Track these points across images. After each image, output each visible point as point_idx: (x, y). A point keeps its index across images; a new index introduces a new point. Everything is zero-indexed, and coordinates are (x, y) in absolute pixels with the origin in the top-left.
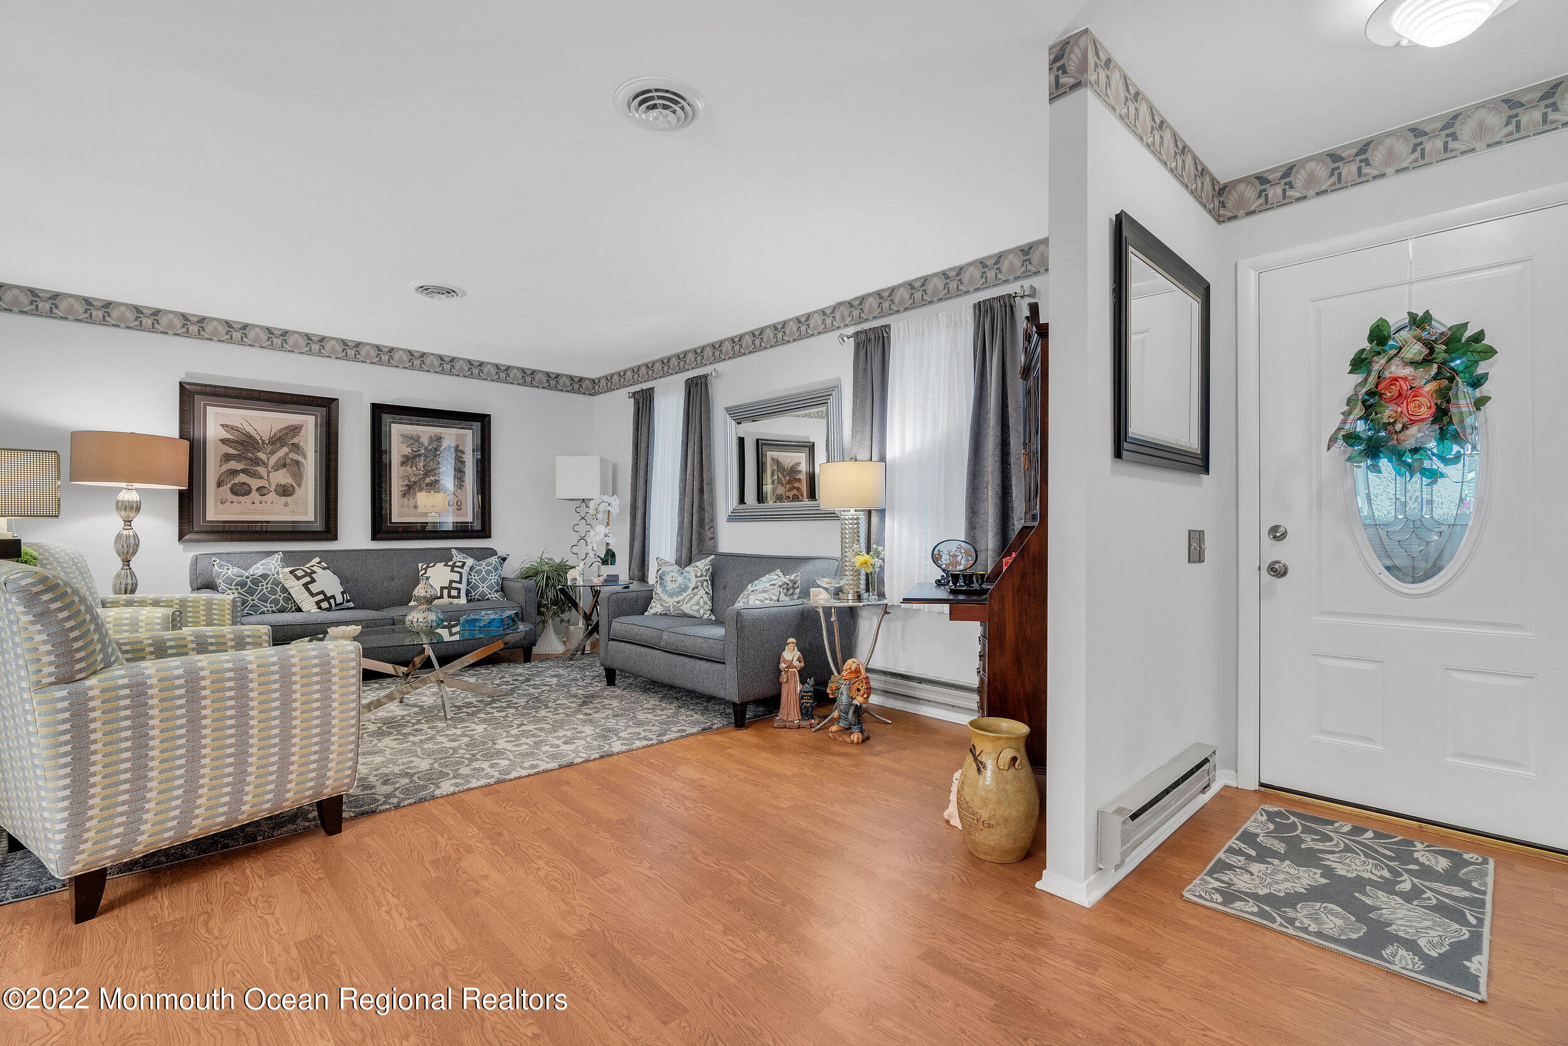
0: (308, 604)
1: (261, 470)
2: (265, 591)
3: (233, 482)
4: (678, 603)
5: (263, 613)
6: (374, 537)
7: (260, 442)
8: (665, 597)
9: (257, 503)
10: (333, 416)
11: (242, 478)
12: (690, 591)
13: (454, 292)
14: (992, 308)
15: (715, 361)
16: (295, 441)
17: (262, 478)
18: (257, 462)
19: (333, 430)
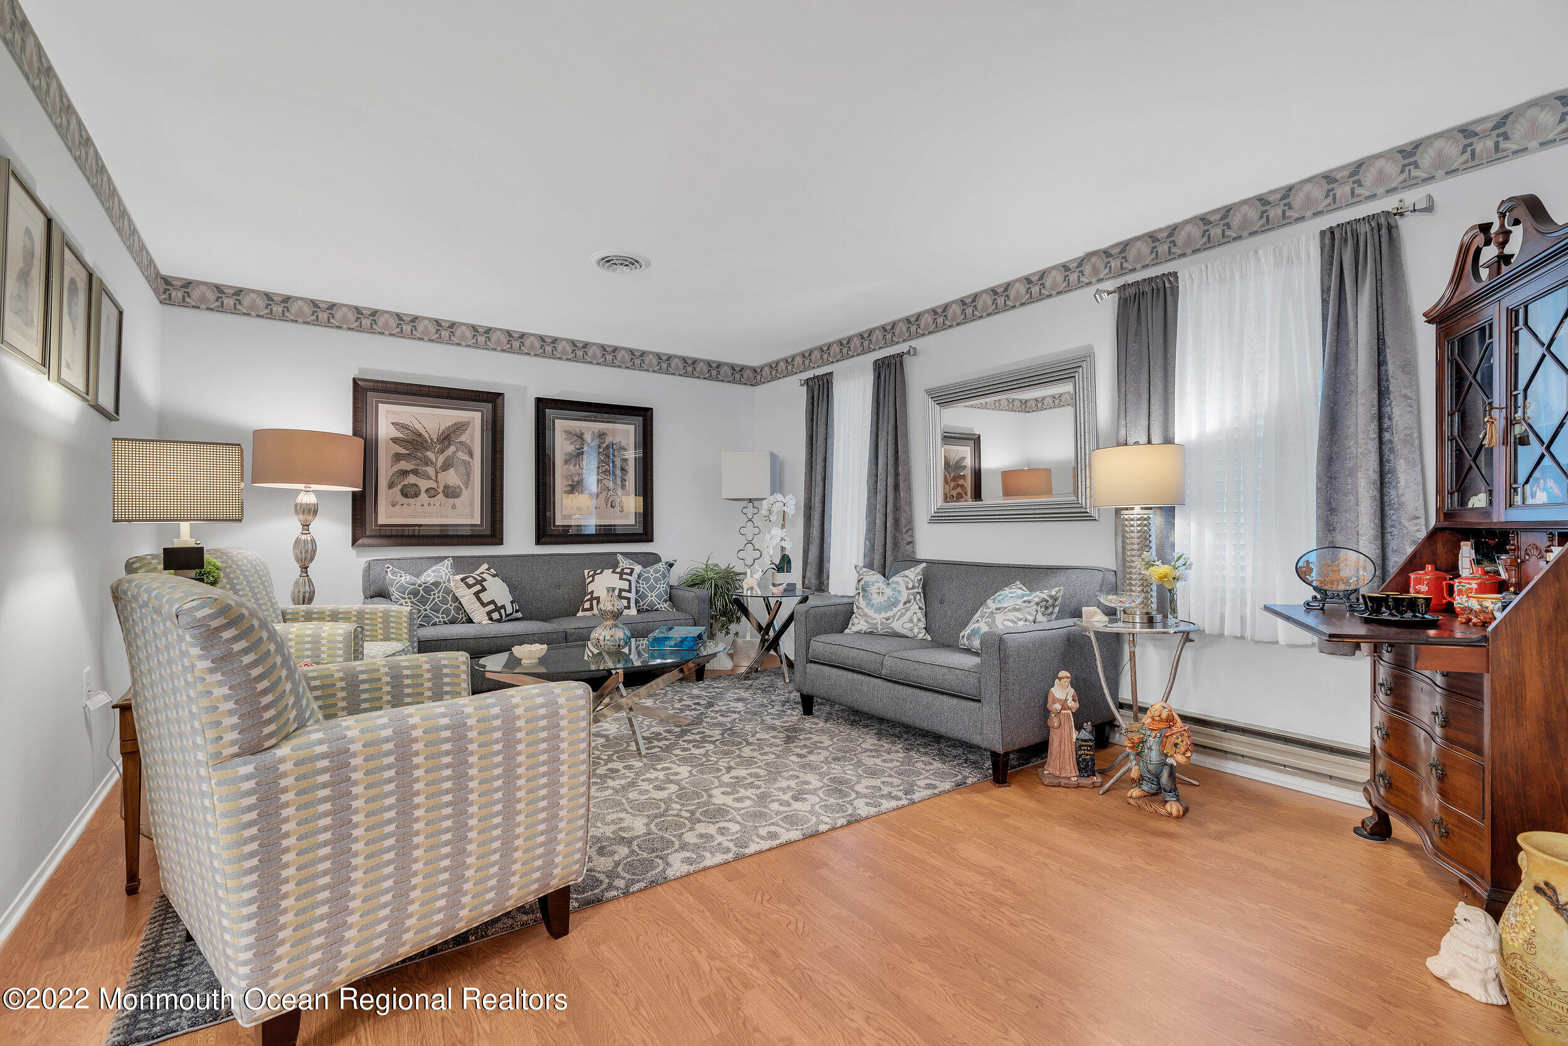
0: (479, 614)
1: (431, 471)
2: (437, 600)
3: (403, 483)
4: (887, 619)
5: (435, 624)
6: (538, 542)
7: (429, 440)
8: (871, 613)
9: (426, 505)
10: (499, 412)
11: (412, 479)
12: (901, 606)
13: (637, 262)
14: (1356, 236)
15: (910, 338)
16: (463, 438)
17: (430, 479)
18: (427, 462)
19: (498, 428)
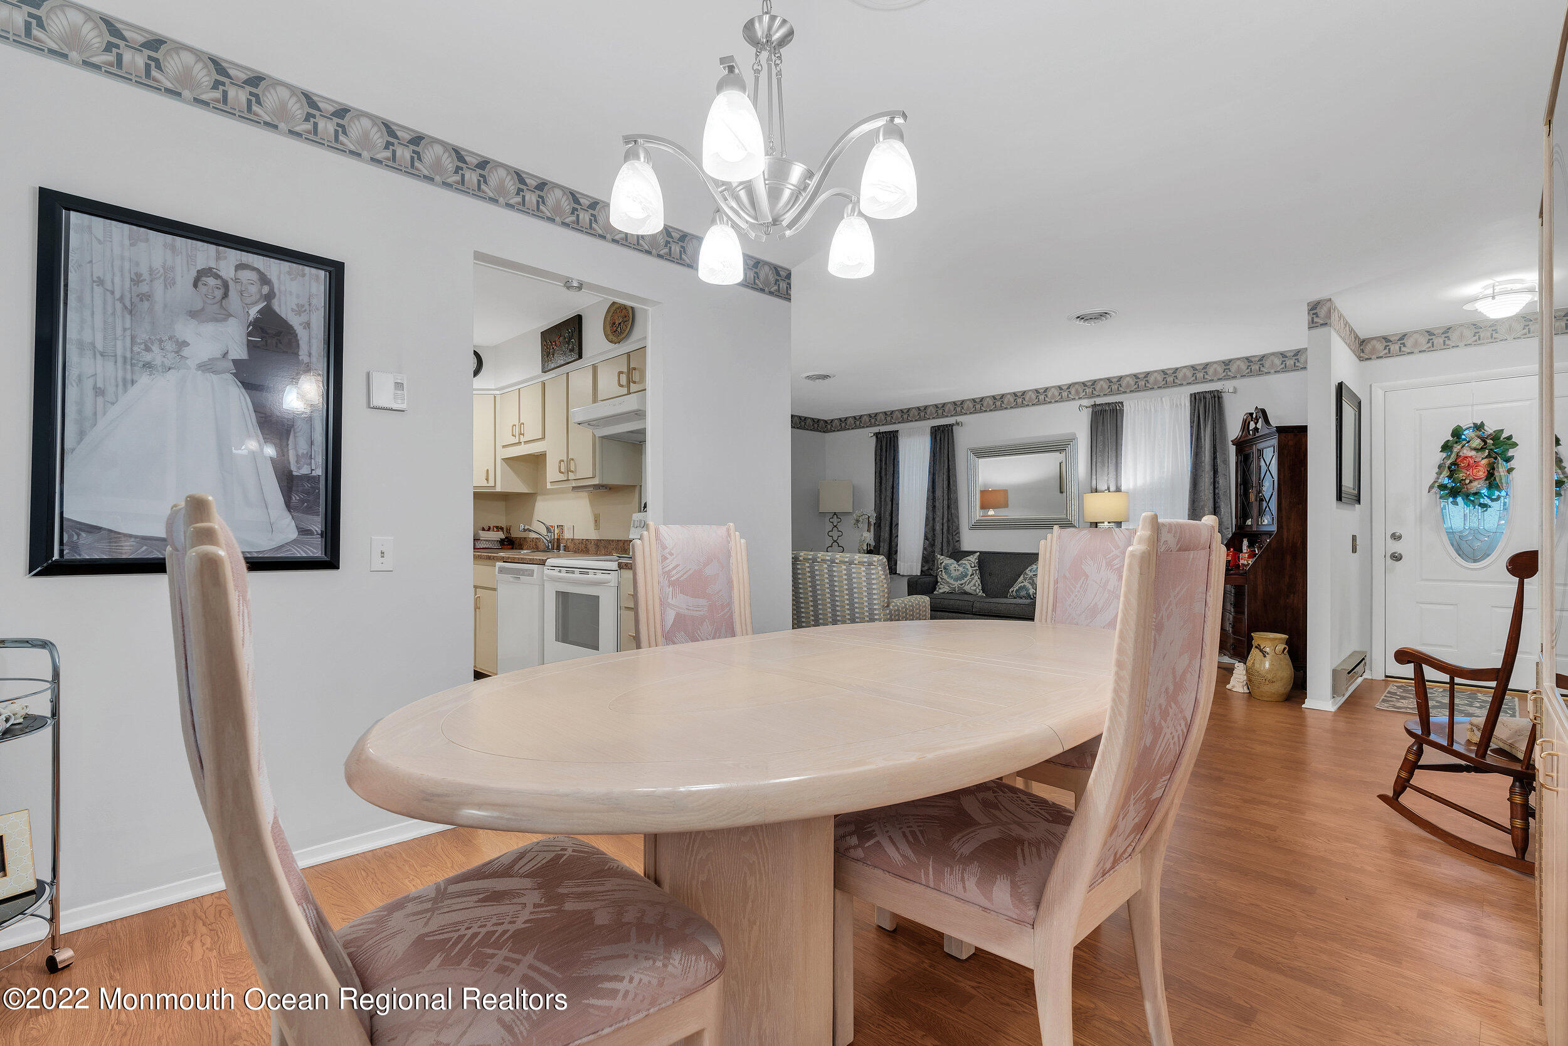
4: (962, 585)
8: (952, 581)
12: (969, 577)
13: (829, 376)
14: (1205, 398)
15: (956, 414)
